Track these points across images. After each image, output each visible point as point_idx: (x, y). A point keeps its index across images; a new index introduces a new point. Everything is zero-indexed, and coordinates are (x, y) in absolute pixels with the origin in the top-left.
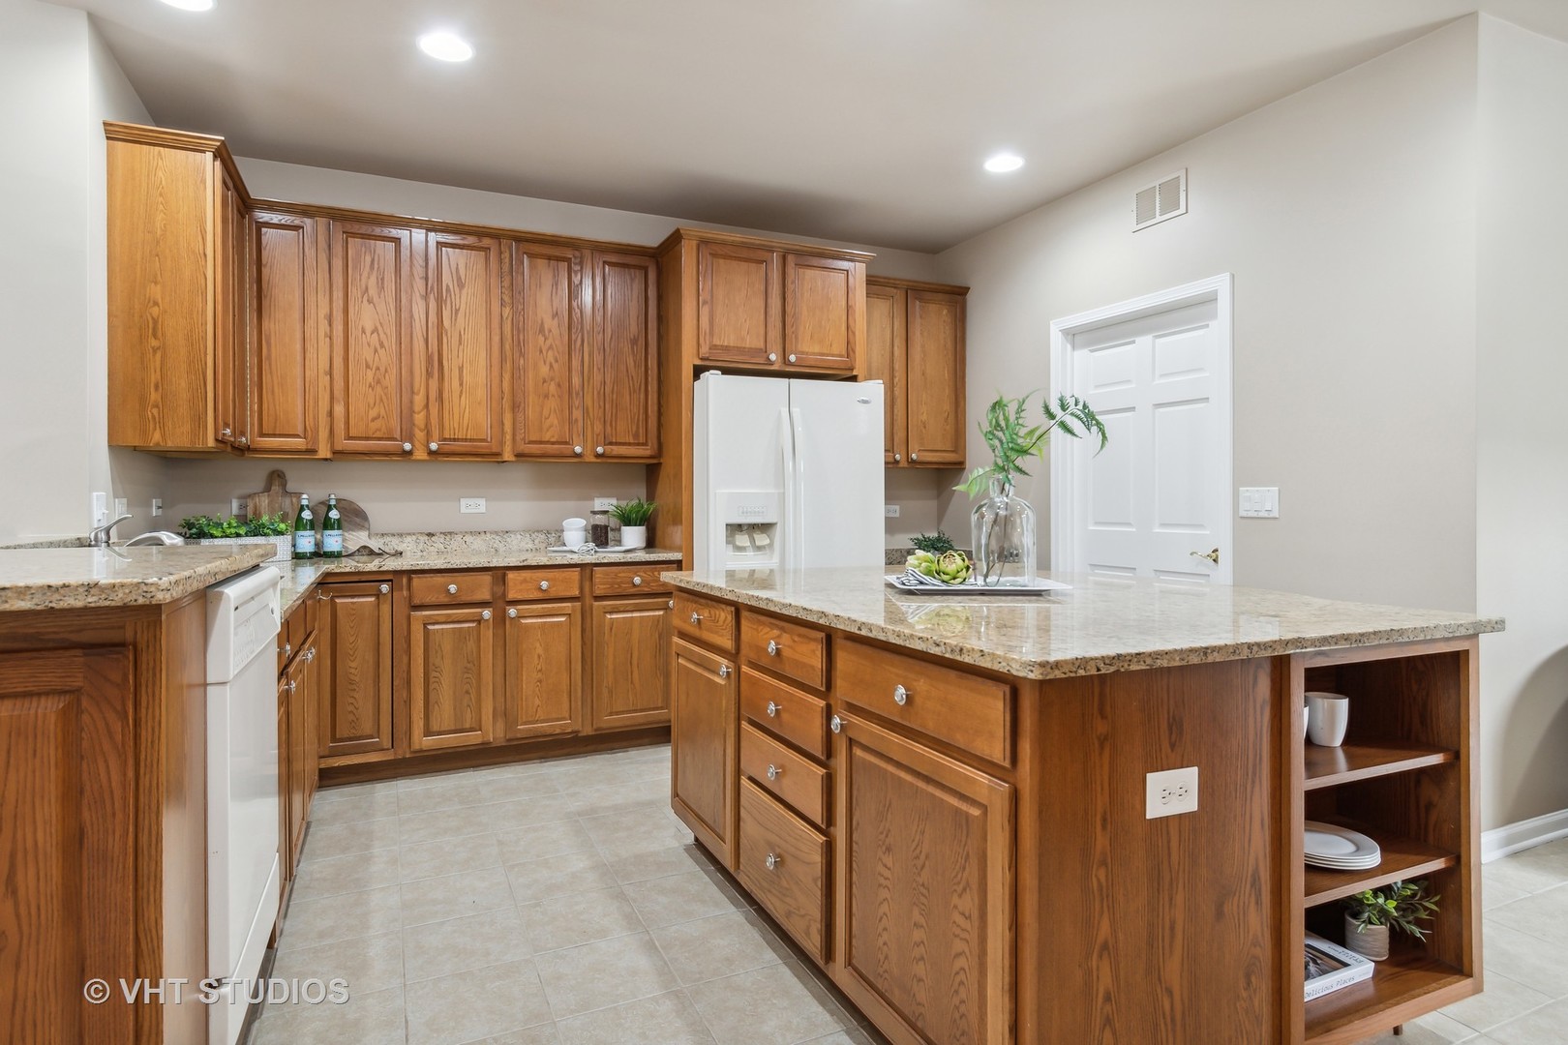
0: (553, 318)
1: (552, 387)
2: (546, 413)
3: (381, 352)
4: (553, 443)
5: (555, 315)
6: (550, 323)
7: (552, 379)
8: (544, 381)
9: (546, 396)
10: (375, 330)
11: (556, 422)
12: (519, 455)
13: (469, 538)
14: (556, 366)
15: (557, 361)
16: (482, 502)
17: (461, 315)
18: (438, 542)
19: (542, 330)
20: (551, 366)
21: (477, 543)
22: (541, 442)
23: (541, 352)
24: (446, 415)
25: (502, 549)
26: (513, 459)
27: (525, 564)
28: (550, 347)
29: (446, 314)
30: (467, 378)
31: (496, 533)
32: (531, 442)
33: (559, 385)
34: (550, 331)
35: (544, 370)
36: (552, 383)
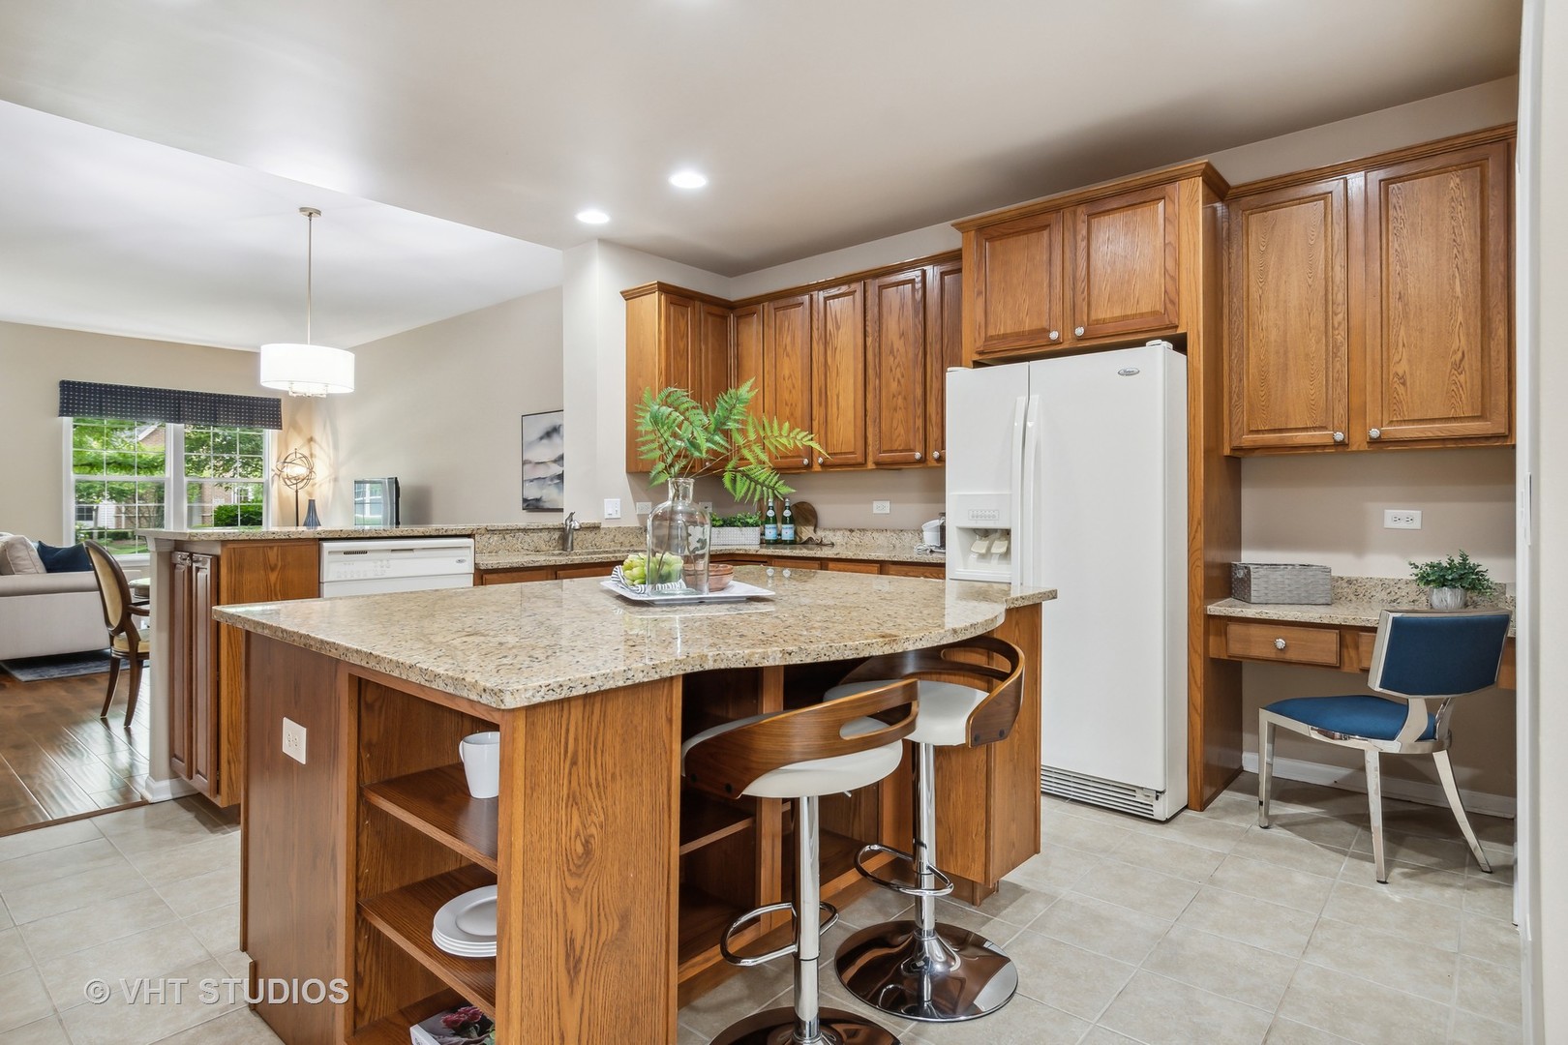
0: (900, 338)
1: (900, 401)
2: (895, 425)
3: (793, 391)
4: (901, 451)
5: (902, 335)
6: (898, 344)
7: (900, 394)
8: (894, 396)
9: (895, 410)
10: (790, 376)
11: (902, 432)
12: (877, 464)
13: (875, 535)
14: (902, 381)
15: (903, 376)
16: (887, 504)
17: (838, 351)
18: (856, 537)
19: (892, 352)
20: (899, 381)
21: (881, 539)
22: (892, 451)
23: (891, 370)
24: (829, 435)
25: (898, 546)
26: (874, 467)
27: (838, 557)
28: (898, 365)
29: (829, 353)
30: (842, 403)
31: (894, 531)
32: (884, 452)
33: (905, 398)
34: (898, 350)
35: (894, 386)
36: (900, 397)
